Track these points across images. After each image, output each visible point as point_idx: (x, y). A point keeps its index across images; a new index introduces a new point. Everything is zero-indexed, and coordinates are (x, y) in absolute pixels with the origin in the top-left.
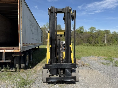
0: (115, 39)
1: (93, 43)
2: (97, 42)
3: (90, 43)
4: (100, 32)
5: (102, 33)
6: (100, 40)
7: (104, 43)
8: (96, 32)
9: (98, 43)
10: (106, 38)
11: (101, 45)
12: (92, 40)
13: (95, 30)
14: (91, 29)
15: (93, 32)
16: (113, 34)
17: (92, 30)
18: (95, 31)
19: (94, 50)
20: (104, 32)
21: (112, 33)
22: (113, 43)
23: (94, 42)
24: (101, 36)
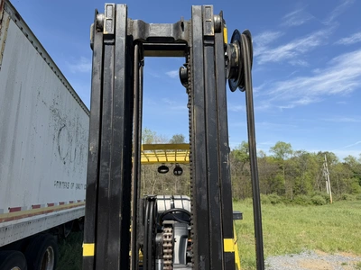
0: (356, 180)
1: (289, 191)
2: (299, 190)
3: (278, 193)
4: (305, 157)
5: (313, 161)
6: (308, 185)
7: (322, 193)
8: (293, 159)
9: (305, 193)
10: (327, 175)
11: (314, 198)
12: (284, 182)
13: (291, 152)
14: (279, 150)
15: (285, 159)
16: (345, 164)
17: (282, 152)
18: (290, 156)
19: (302, 221)
20: (317, 159)
21: (344, 161)
22: (350, 193)
23: (292, 190)
24: (310, 171)
